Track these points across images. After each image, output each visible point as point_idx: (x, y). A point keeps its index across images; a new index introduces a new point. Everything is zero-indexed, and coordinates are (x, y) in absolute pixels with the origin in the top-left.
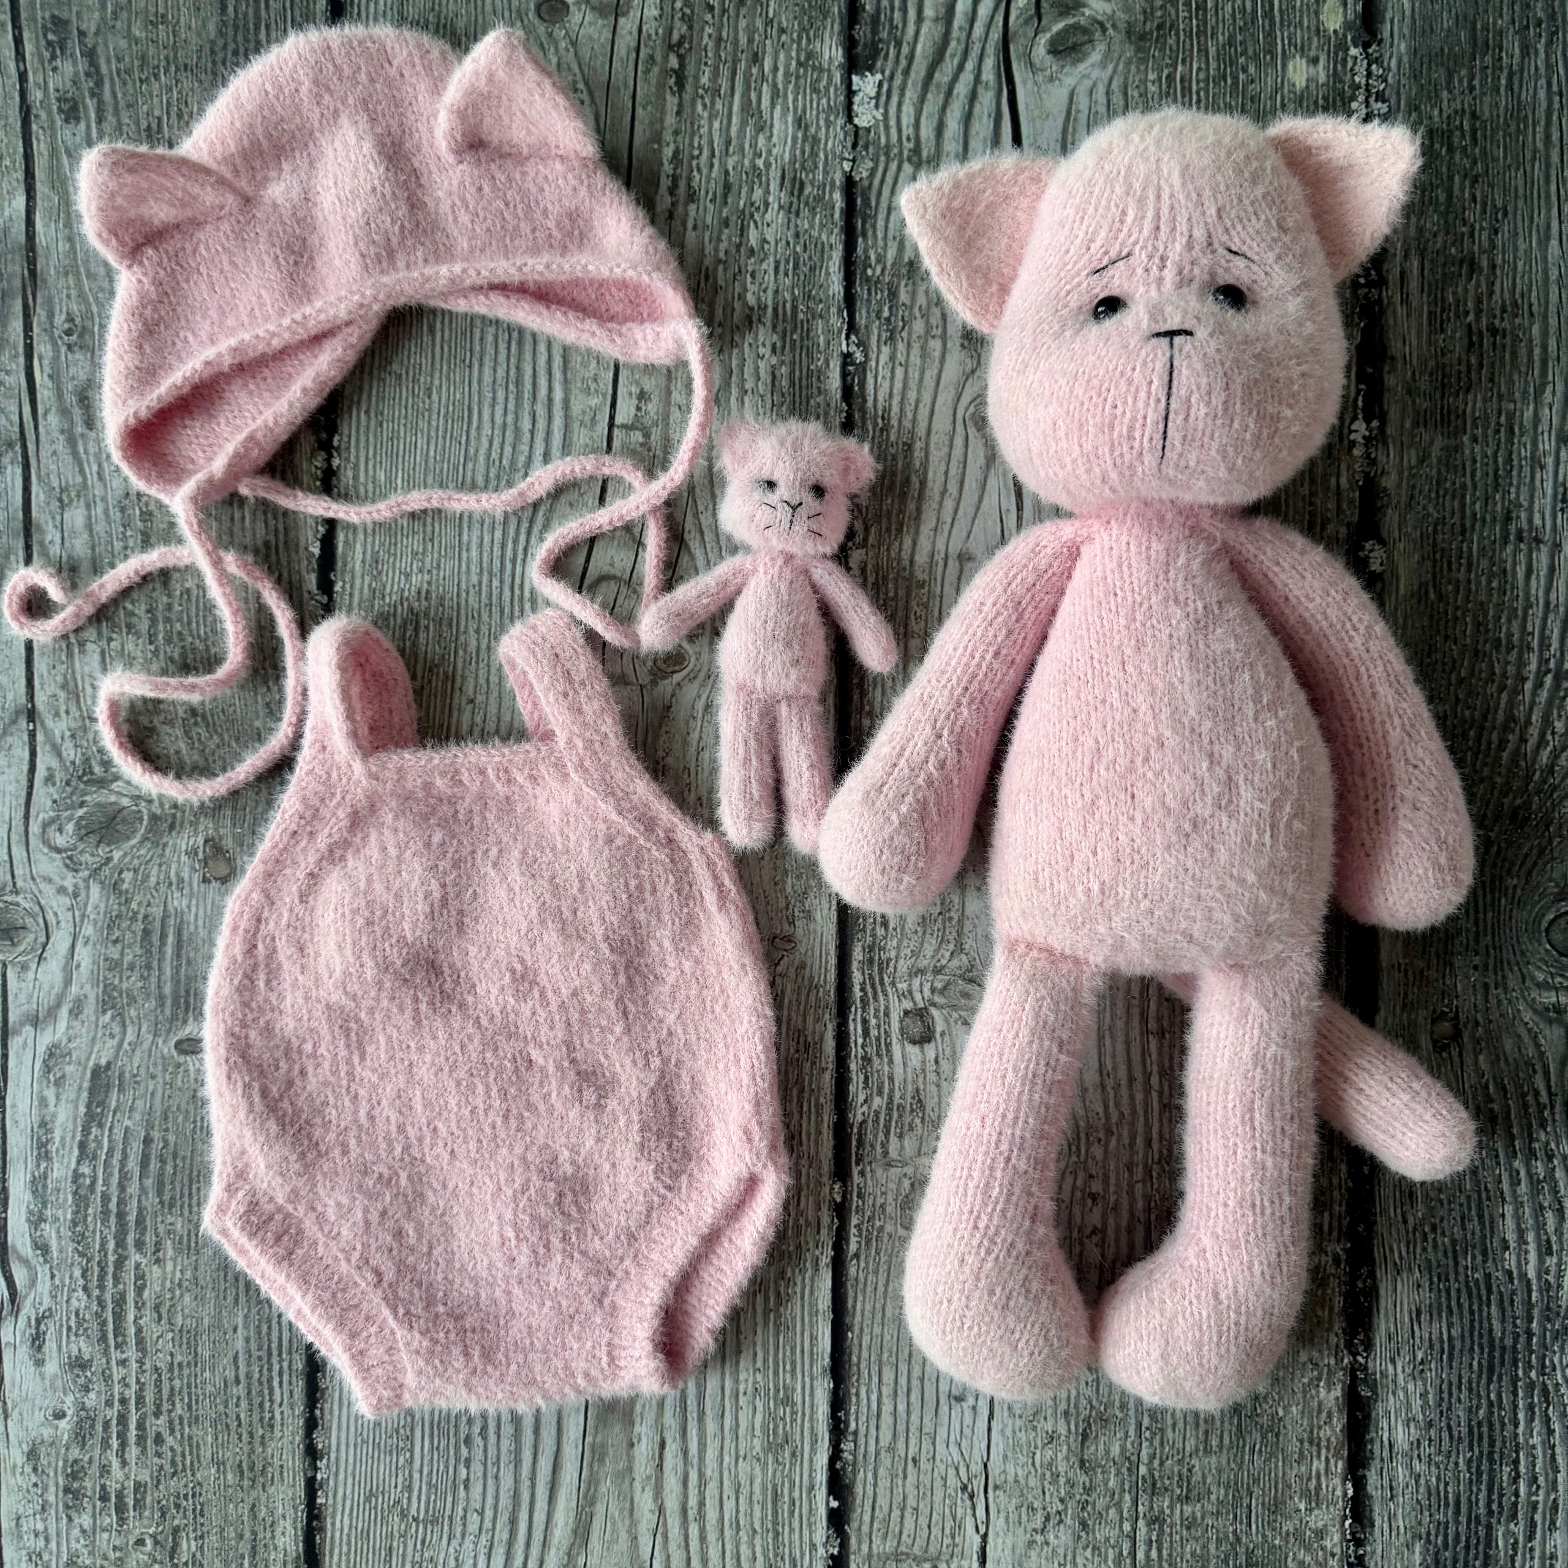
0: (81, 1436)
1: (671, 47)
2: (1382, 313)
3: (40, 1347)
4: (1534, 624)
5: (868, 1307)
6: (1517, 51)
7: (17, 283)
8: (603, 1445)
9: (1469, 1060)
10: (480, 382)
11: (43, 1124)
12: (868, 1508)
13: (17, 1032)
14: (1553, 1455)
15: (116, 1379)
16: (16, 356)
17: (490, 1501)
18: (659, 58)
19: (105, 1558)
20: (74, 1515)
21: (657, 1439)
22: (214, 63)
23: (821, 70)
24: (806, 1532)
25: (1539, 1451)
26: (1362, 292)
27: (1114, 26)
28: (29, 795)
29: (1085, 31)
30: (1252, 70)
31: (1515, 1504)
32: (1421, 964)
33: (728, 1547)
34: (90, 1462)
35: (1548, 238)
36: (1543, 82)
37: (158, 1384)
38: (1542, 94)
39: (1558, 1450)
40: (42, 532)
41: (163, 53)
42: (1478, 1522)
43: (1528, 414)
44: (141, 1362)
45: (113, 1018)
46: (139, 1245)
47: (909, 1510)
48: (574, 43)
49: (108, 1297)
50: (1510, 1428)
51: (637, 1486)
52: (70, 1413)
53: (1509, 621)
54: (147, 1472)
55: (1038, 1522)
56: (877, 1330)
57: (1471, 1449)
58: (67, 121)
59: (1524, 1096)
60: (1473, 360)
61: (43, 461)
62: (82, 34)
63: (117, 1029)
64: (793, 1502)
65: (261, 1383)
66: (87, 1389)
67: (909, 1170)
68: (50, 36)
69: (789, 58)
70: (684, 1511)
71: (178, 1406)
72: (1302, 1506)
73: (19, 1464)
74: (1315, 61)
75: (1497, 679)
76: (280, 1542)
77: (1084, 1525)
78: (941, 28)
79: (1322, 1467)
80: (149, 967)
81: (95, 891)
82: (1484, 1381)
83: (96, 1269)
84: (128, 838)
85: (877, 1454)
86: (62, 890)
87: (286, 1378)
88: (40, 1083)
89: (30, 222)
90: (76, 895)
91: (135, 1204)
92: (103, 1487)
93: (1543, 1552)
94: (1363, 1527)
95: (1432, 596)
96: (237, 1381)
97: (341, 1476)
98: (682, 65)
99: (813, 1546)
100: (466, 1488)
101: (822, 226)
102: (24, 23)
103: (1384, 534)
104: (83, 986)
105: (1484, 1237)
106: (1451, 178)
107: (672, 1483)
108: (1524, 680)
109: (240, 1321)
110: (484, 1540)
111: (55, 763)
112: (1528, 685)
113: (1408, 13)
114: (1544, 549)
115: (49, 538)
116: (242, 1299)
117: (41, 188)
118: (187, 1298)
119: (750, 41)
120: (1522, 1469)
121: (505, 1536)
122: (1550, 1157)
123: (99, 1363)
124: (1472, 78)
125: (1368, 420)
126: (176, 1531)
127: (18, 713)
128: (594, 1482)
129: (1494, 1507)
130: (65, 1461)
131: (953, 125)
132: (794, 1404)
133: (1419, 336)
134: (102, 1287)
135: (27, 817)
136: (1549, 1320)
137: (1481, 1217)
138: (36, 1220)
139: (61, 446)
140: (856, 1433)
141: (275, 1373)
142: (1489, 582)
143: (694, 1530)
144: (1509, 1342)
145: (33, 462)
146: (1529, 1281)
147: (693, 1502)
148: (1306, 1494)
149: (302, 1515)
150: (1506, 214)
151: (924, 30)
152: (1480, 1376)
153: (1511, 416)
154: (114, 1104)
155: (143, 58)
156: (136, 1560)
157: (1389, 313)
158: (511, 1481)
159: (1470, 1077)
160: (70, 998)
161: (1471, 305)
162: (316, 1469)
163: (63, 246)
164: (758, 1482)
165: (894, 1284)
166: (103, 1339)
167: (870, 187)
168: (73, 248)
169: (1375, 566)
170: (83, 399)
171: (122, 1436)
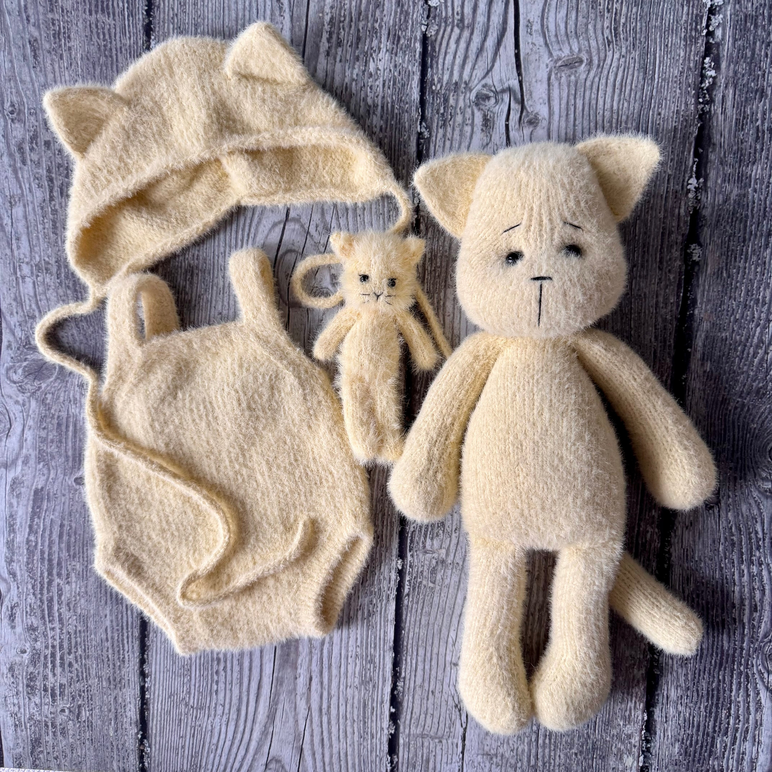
0: (34, 661)
2: (710, 118)
3: (13, 620)
5: (413, 619)
8: (282, 678)
9: (723, 514)
11: (11, 516)
12: (409, 713)
14: (748, 707)
15: (50, 636)
17: (228, 701)
19: (47, 717)
20: (32, 697)
21: (308, 676)
24: (379, 722)
25: (742, 704)
26: (700, 107)
31: (727, 728)
33: (341, 727)
34: (38, 673)
37: (70, 639)
39: (751, 704)
42: (708, 735)
44: (61, 629)
45: (44, 466)
46: (59, 575)
47: (429, 715)
50: (728, 692)
51: (298, 697)
52: (28, 651)
53: (765, 290)
54: (65, 679)
56: (417, 630)
57: (708, 701)
59: (750, 533)
60: (758, 147)
63: (46, 472)
64: (373, 708)
65: (118, 641)
66: (36, 640)
67: (436, 555)
70: (321, 710)
71: (79, 650)
72: (621, 723)
73: (5, 672)
75: (755, 320)
76: (128, 714)
79: (633, 705)
80: (60, 441)
81: (33, 403)
82: (717, 670)
83: (39, 585)
84: (49, 378)
85: (415, 688)
86: (17, 402)
87: (130, 640)
88: (9, 496)
90: (24, 405)
91: (57, 555)
92: (45, 685)
93: (739, 751)
94: (651, 734)
95: (725, 275)
96: (107, 640)
97: (157, 686)
99: (382, 729)
100: (216, 694)
101: (409, 61)
103: (702, 240)
104: (29, 449)
105: (723, 601)
107: (315, 696)
109: (108, 612)
110: (225, 718)
111: (11, 339)
115: (5, 222)
116: (109, 602)
118: (83, 601)
120: (732, 712)
121: (235, 717)
122: (760, 564)
123: (41, 629)
125: (698, 178)
126: (79, 707)
128: (277, 694)
129: (717, 729)
130: (27, 673)
131: (482, 6)
132: (375, 663)
133: (730, 133)
134: (42, 594)
136: (752, 643)
137: (722, 592)
138: (9, 561)
139: (10, 173)
140: (404, 678)
141: (125, 637)
142: (756, 268)
143: (325, 719)
144: (731, 652)
146: (744, 624)
147: (325, 706)
148: (624, 718)
149: (138, 703)
152: (715, 668)
154: (45, 507)
156: (61, 719)
157: (714, 119)
158: (238, 692)
159: (723, 523)
160: (23, 455)
161: (759, 115)
162: (145, 682)
163: (8, 65)
164: (356, 698)
165: (426, 609)
166: (43, 617)
167: (436, 40)
168: (13, 66)
169: (695, 258)
170: (21, 149)
171: (53, 662)
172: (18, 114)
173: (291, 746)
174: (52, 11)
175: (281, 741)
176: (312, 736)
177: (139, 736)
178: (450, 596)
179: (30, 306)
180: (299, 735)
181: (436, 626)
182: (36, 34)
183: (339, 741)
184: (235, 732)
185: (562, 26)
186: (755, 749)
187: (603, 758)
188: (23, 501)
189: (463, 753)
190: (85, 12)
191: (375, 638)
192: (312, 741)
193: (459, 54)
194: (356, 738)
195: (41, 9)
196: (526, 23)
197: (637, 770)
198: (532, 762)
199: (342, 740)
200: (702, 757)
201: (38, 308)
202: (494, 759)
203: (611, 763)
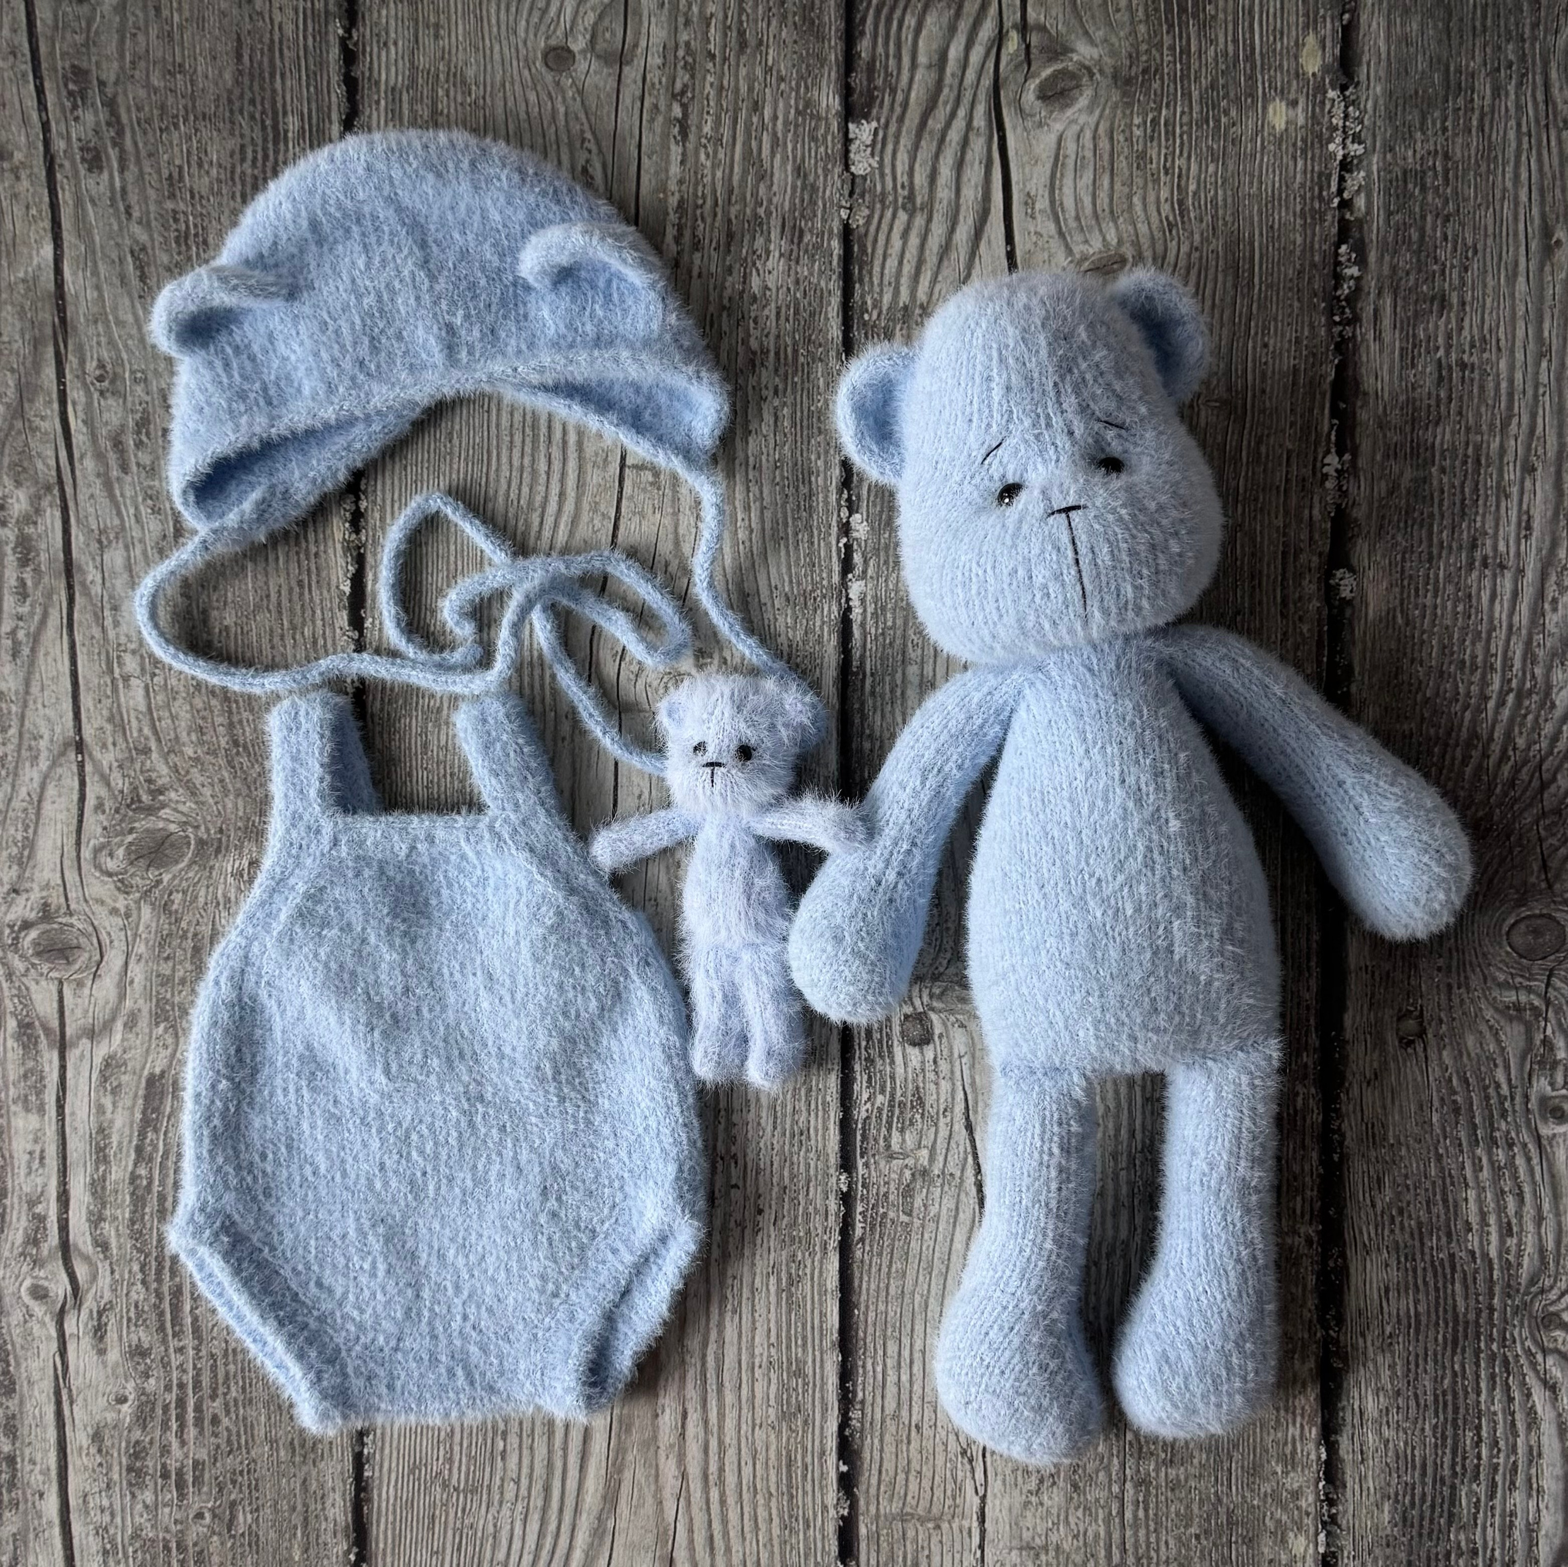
0: (142, 1418)
1: (674, 96)
2: (1356, 348)
3: (102, 1338)
4: (1497, 645)
5: (873, 1286)
6: (1488, 92)
7: (49, 331)
8: (631, 1416)
9: (1433, 1054)
10: (498, 425)
11: (101, 1130)
12: (875, 1472)
13: (75, 1045)
14: (1513, 1422)
15: (174, 1364)
16: (50, 402)
17: (525, 1471)
18: (663, 108)
19: (167, 1530)
20: (138, 1492)
21: (680, 1409)
22: (231, 111)
23: (819, 118)
24: (818, 1495)
25: (1500, 1417)
26: (1336, 330)
27: (1101, 71)
28: (80, 822)
29: (1073, 76)
30: (1233, 113)
31: (1478, 1466)
32: (1387, 966)
33: (746, 1509)
34: (151, 1442)
35: (1515, 275)
36: (1512, 123)
37: (214, 1368)
38: (1512, 135)
39: (1518, 1416)
40: (83, 573)
41: (182, 102)
42: (1443, 1483)
43: (1495, 445)
44: (197, 1349)
45: (166, 1030)
47: (913, 1472)
48: (581, 92)
49: (165, 1289)
50: (1472, 1396)
51: (662, 1453)
52: (131, 1397)
53: (1473, 643)
54: (205, 1451)
55: (1033, 1486)
56: (881, 1307)
57: (1437, 1416)
58: (90, 170)
59: (1486, 1088)
60: (1443, 394)
61: (81, 504)
62: (102, 84)
63: (170, 1040)
64: (806, 1467)
66: (147, 1376)
67: (910, 1162)
68: (71, 86)
69: (788, 106)
70: (705, 1477)
71: (233, 1389)
72: (1279, 1470)
73: (85, 1444)
74: (1294, 104)
75: (1461, 698)
76: (331, 1513)
77: (1075, 1487)
78: (934, 75)
79: (1298, 1433)
81: (146, 912)
82: (1448, 1353)
83: (154, 1264)
84: (177, 862)
85: (883, 1421)
86: (114, 911)
88: (97, 1091)
89: (58, 271)
90: (128, 916)
92: (164, 1466)
93: (1503, 1510)
94: (1336, 1488)
95: (1400, 620)
97: (387, 1451)
98: (685, 115)
99: (825, 1508)
100: (503, 1458)
101: (821, 272)
102: (45, 73)
103: (1354, 562)
104: (136, 1000)
105: (1448, 1220)
106: (1423, 218)
107: (693, 1449)
108: (1487, 699)
110: (520, 1507)
111: (104, 792)
112: (1491, 704)
113: (1384, 56)
114: (1508, 575)
115: (90, 578)
117: (68, 236)
119: (751, 89)
120: (1484, 1434)
121: (540, 1503)
122: (1511, 1145)
123: (158, 1351)
124: (1445, 119)
125: (1340, 454)
126: (233, 1504)
127: (66, 745)
128: (621, 1450)
129: (1458, 1469)
130: (128, 1442)
131: (946, 172)
132: (806, 1375)
133: (1391, 371)
134: (159, 1280)
135: (78, 843)
136: (1509, 1296)
137: (1445, 1201)
138: (96, 1220)
139: (98, 488)
140: (863, 1402)
142: (1455, 607)
143: (714, 1494)
144: (1472, 1316)
145: (71, 504)
146: (1490, 1261)
147: (713, 1468)
148: (1283, 1459)
149: (350, 1488)
150: (1476, 252)
151: (918, 77)
152: (1444, 1349)
153: (1478, 448)
154: (168, 1109)
155: (163, 108)
156: (196, 1532)
157: (1363, 350)
158: (545, 1451)
159: (1435, 1072)
160: (124, 1012)
161: (1441, 340)
162: (363, 1444)
163: (92, 294)
164: (773, 1448)
165: (897, 1265)
166: (162, 1328)
167: (866, 234)
168: (101, 296)
169: (1345, 593)
170: (118, 444)
171: (181, 1418)
172: (113, 382)
173: (650, 1555)
174: (172, 196)
175: (632, 1547)
176: (691, 1531)
177: (352, 1557)
178: (940, 1238)
179: (140, 730)
180: (666, 1531)
181: (917, 1297)
182: (144, 237)
183: (744, 1539)
184: (541, 1535)
185: (1087, 201)
186: (1532, 1504)
187: (1250, 1541)
188: (126, 1101)
189: (981, 1547)
190: (233, 197)
191: (804, 1326)
192: (691, 1541)
193: (907, 255)
194: (776, 1531)
195: (152, 194)
196: (1023, 198)
197: (1315, 1561)
198: (1116, 1558)
199: (748, 1536)
200: (1436, 1527)
201: (156, 733)
202: (1043, 1557)
203: (1266, 1550)
